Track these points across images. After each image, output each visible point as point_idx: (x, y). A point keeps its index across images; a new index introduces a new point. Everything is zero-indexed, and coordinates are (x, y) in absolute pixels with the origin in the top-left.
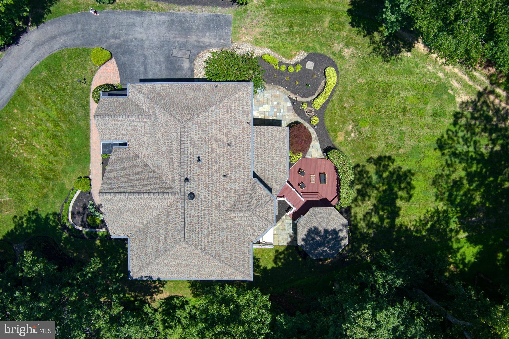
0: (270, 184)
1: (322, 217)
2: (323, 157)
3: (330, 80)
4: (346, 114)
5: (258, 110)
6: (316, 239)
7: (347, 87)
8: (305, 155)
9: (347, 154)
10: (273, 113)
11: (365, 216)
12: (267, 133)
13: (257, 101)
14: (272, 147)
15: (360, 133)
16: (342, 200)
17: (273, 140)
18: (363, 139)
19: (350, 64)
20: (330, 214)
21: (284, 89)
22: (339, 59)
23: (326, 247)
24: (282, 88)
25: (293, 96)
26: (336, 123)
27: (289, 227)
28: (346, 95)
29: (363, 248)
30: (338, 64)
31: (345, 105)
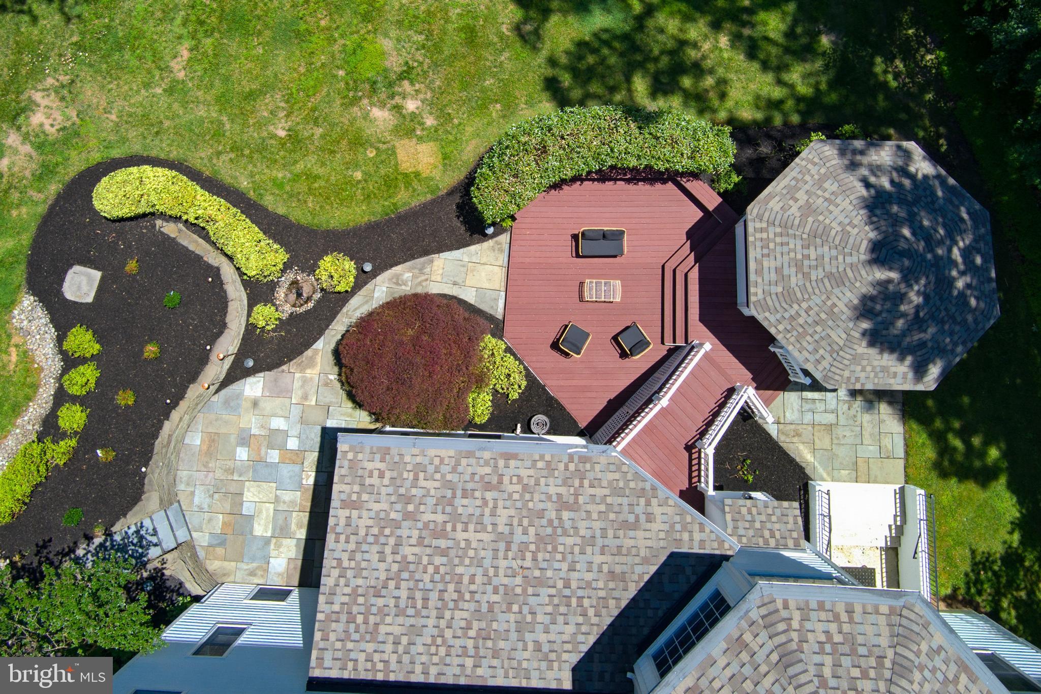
0: (646, 561)
1: (799, 266)
2: (504, 238)
3: (153, 198)
4: (319, 131)
5: (267, 541)
6: (918, 308)
7: (201, 121)
8: (491, 318)
9: (492, 135)
10: (286, 471)
11: (765, 66)
12: (358, 571)
13: (222, 544)
14: (443, 543)
15: (407, 73)
16: (704, 161)
17: (405, 532)
18: (435, 65)
19: (103, 103)
20: (785, 226)
21: (175, 415)
22: (73, 154)
23: (950, 251)
24: (167, 426)
25: (215, 370)
26: (358, 175)
27: (820, 406)
28: (237, 128)
29: (890, 77)
30: (96, 157)
31: (282, 133)
